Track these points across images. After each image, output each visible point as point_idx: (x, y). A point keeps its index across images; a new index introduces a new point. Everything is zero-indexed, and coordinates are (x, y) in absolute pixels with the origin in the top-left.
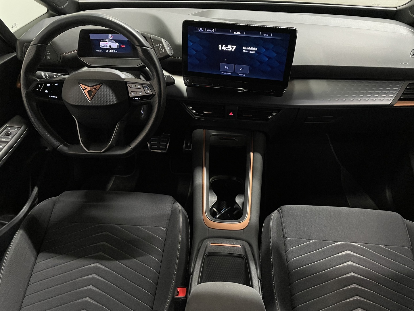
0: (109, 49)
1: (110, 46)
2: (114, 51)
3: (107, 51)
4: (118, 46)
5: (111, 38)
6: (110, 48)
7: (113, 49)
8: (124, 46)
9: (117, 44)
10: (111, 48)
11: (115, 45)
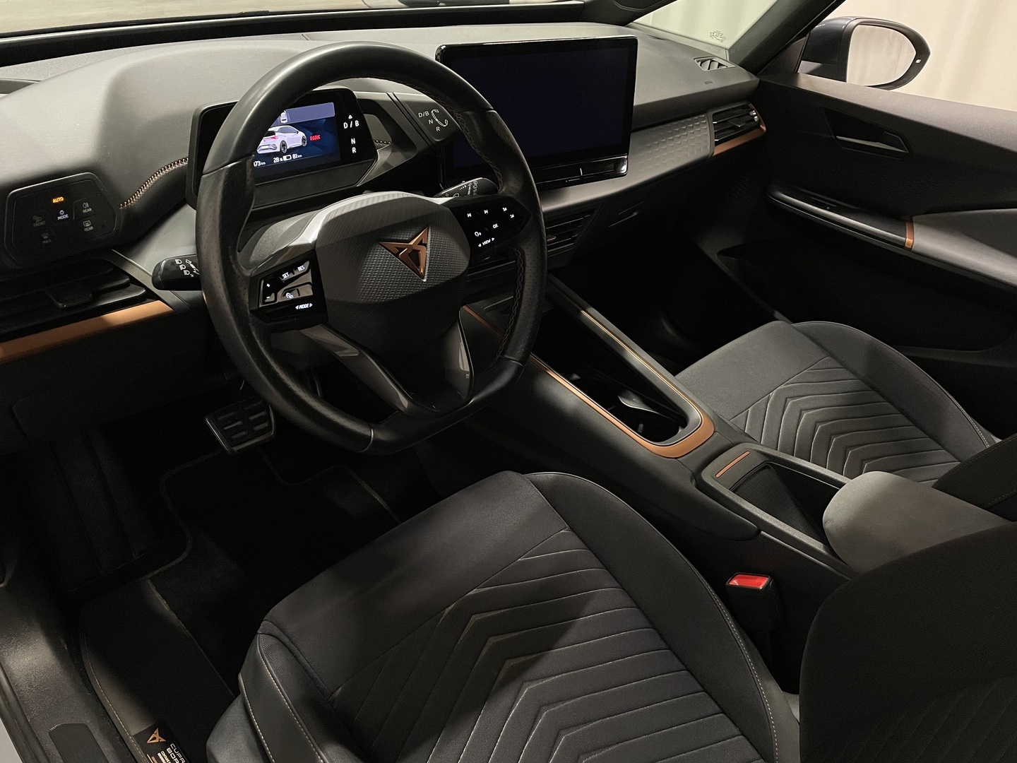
0: (280, 154)
1: (283, 145)
2: (295, 156)
3: (276, 160)
4: (303, 139)
5: (286, 121)
6: (283, 150)
7: (291, 151)
8: (318, 137)
9: (301, 134)
10: (286, 150)
11: (296, 139)
